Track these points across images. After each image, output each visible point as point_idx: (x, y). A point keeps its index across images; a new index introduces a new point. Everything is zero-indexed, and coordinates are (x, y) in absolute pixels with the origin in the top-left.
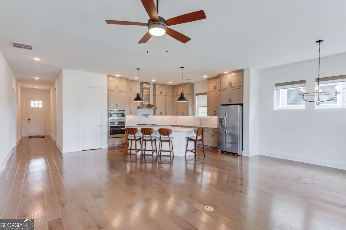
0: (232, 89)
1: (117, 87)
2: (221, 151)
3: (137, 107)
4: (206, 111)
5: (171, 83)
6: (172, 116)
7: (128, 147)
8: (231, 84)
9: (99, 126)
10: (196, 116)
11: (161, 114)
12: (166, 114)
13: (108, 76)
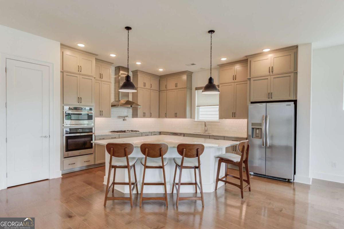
0: (274, 78)
1: (80, 68)
2: (254, 173)
3: (111, 105)
4: (218, 113)
5: (161, 70)
6: (159, 119)
7: (105, 175)
8: (271, 70)
9: (45, 137)
10: (196, 120)
11: (144, 116)
12: (151, 116)
13: (63, 46)
